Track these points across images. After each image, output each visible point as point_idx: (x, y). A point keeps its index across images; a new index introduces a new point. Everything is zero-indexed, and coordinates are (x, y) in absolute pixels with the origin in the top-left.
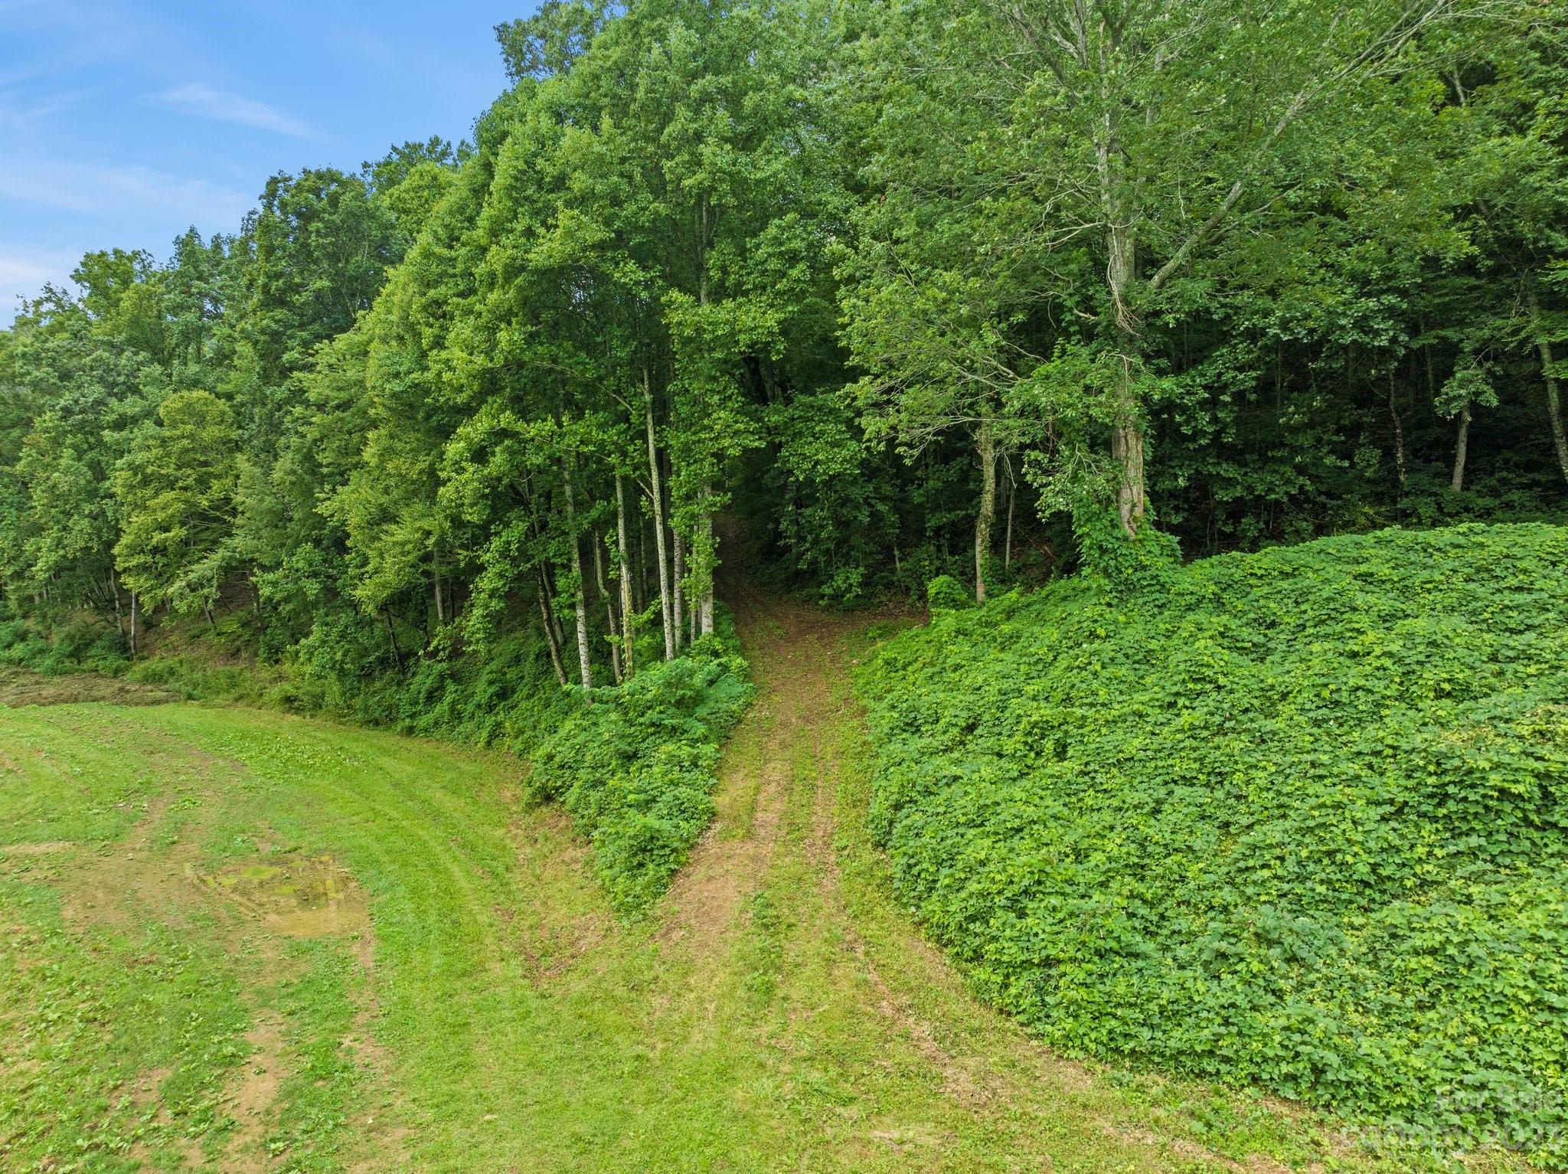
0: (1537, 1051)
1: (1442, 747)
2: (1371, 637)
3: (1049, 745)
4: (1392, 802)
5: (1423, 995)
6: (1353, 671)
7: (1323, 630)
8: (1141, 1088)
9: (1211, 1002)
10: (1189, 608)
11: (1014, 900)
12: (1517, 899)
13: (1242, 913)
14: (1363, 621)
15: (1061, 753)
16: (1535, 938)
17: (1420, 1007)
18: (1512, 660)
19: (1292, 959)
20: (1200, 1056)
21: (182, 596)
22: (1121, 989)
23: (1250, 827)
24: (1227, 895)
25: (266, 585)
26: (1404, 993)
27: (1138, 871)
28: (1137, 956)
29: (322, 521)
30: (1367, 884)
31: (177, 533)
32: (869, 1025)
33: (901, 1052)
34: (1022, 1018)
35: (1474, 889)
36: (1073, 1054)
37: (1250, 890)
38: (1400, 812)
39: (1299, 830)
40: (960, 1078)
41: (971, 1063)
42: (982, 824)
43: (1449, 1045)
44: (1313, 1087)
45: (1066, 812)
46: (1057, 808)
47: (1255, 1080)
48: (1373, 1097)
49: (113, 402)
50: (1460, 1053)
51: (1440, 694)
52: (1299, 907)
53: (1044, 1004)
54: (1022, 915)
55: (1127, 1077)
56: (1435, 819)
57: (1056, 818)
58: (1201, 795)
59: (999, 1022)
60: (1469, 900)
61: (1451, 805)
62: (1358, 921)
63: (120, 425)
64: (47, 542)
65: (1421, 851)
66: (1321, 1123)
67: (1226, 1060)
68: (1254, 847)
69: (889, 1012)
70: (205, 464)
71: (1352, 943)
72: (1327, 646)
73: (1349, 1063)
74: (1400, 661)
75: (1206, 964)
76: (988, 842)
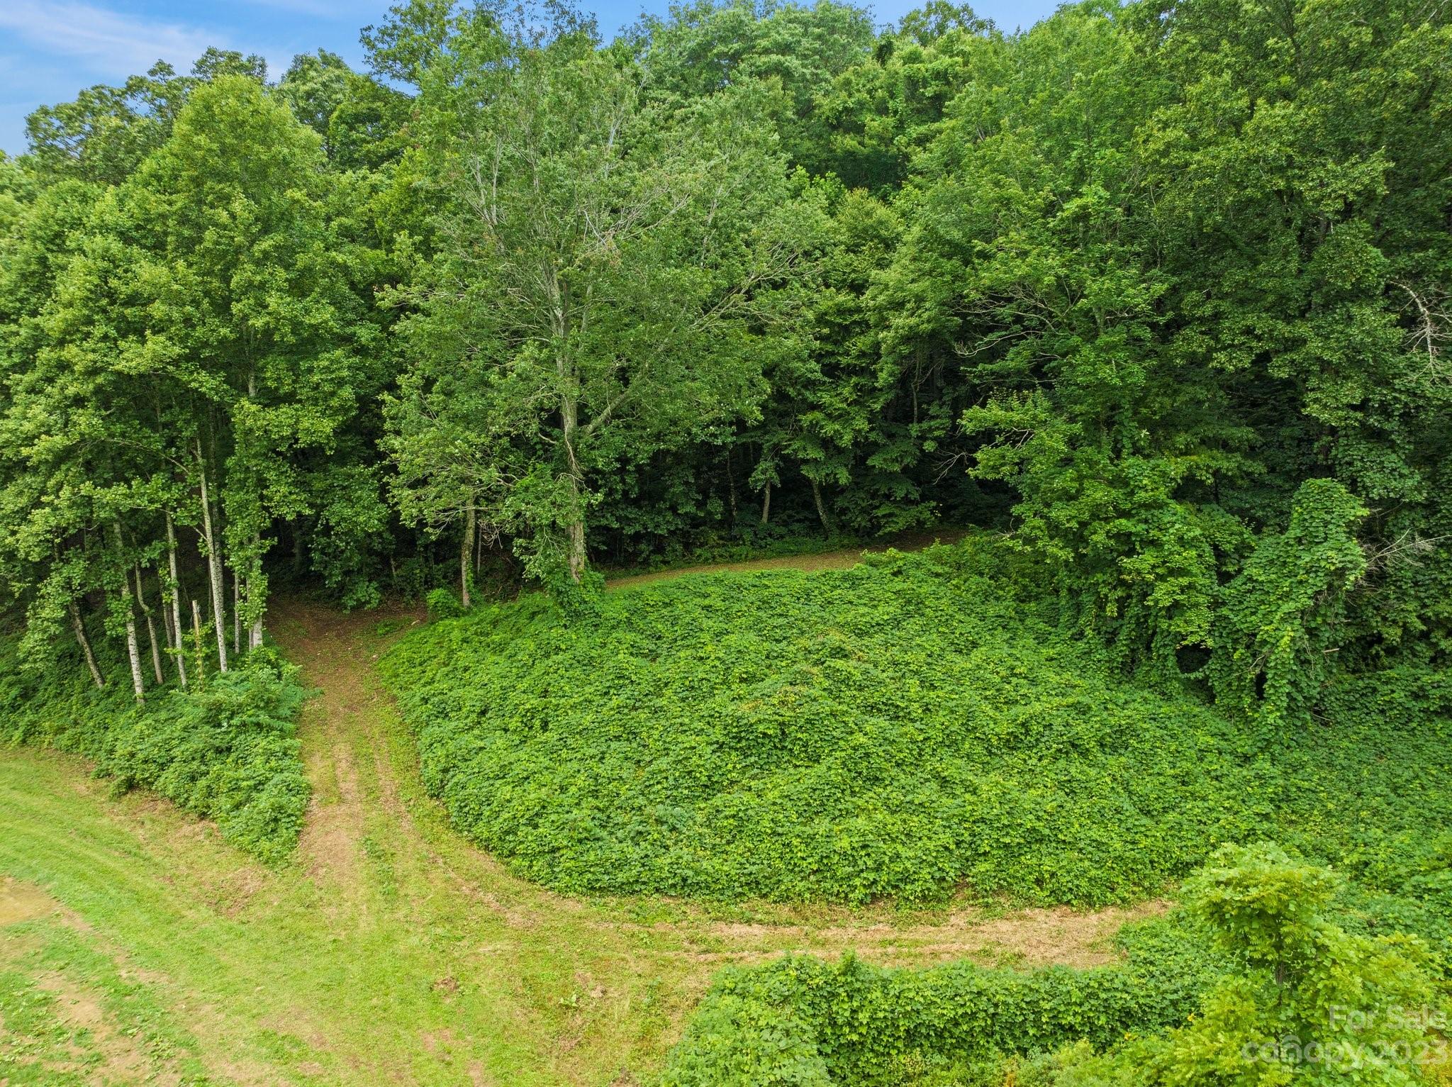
0: (773, 854)
1: (739, 714)
2: (709, 648)
3: (537, 723)
4: (717, 742)
5: (729, 837)
6: (701, 669)
7: (685, 642)
8: (605, 904)
9: (636, 856)
10: (613, 627)
11: (531, 819)
12: (769, 786)
13: (648, 810)
14: (706, 637)
15: (545, 726)
16: (774, 804)
17: (728, 843)
18: (776, 658)
19: (673, 829)
20: (632, 884)
22: (592, 858)
23: (651, 762)
24: (641, 801)
26: (722, 837)
27: (595, 794)
28: (598, 839)
30: (706, 786)
32: (459, 901)
33: (481, 910)
34: (542, 882)
35: (752, 783)
36: (571, 894)
37: (652, 797)
38: (721, 747)
39: (674, 762)
40: (515, 917)
41: (518, 908)
42: (504, 777)
43: (739, 858)
44: (682, 888)
45: (552, 764)
46: (547, 763)
47: (657, 890)
48: (708, 887)
50: (743, 861)
51: (742, 680)
52: (676, 802)
53: (553, 872)
54: (536, 827)
55: (598, 900)
56: (736, 750)
57: (547, 768)
58: (623, 746)
59: (530, 886)
60: (750, 789)
61: (744, 743)
62: (703, 805)
65: (730, 766)
66: (686, 904)
67: (644, 883)
68: (653, 773)
69: (467, 892)
71: (700, 818)
72: (688, 652)
73: (697, 873)
74: (723, 662)
75: (632, 838)
76: (509, 788)
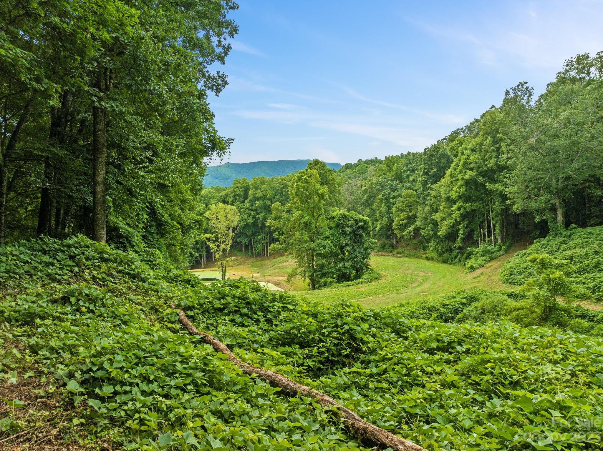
21: (406, 235)
25: (423, 232)
29: (433, 220)
31: (405, 221)
49: (392, 193)
63: (393, 198)
64: (379, 223)
70: (411, 206)
